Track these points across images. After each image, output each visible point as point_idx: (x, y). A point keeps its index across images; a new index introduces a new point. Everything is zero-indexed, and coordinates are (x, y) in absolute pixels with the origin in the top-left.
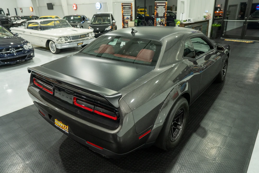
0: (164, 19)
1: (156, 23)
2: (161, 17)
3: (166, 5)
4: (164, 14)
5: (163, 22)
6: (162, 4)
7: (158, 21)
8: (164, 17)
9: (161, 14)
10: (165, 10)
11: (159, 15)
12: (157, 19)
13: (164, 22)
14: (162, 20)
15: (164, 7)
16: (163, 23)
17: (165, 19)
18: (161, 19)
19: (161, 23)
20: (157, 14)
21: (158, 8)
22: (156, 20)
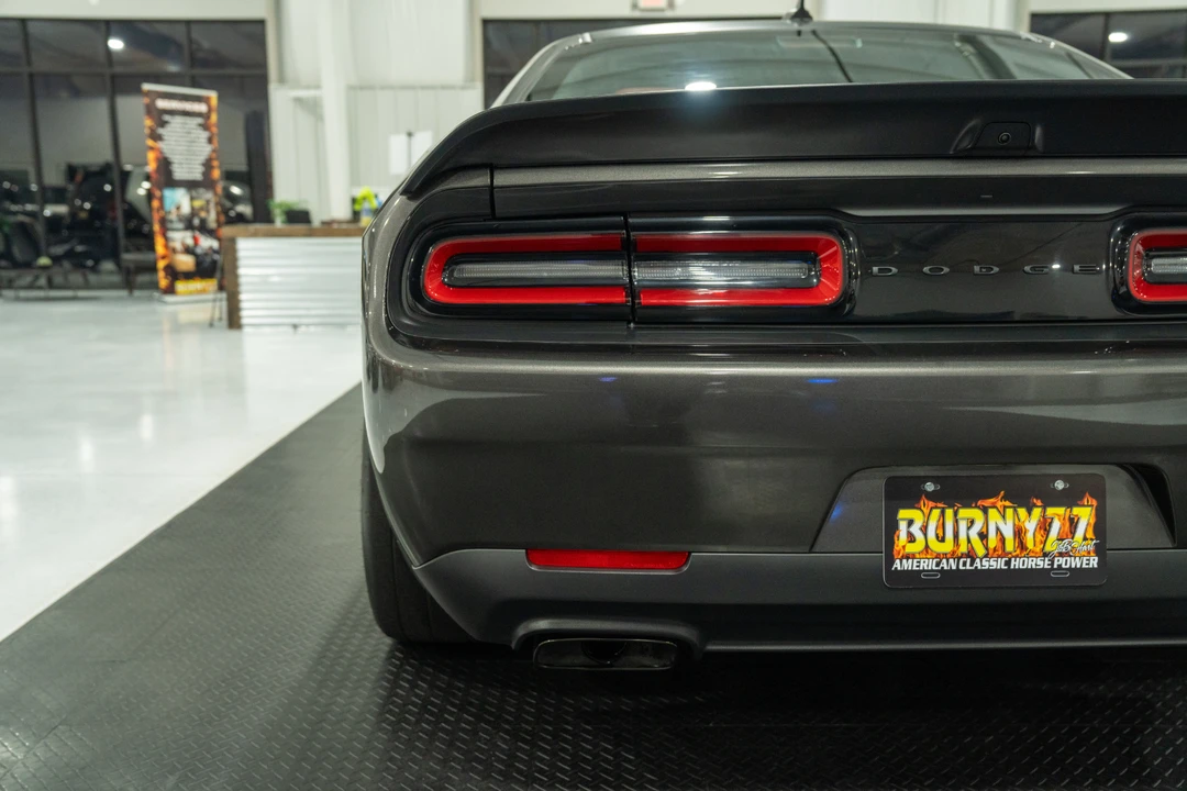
0: (209, 195)
1: (164, 222)
2: (191, 185)
3: (210, 110)
4: (208, 165)
5: (203, 214)
6: (188, 106)
7: (178, 208)
8: (206, 183)
9: (187, 167)
10: (210, 141)
11: (179, 173)
12: (168, 193)
13: (208, 211)
14: (197, 204)
15: (205, 127)
16: (203, 222)
17: (216, 194)
18: (192, 199)
19: (196, 222)
20: (165, 164)
21: (163, 124)
22: (161, 199)
